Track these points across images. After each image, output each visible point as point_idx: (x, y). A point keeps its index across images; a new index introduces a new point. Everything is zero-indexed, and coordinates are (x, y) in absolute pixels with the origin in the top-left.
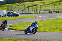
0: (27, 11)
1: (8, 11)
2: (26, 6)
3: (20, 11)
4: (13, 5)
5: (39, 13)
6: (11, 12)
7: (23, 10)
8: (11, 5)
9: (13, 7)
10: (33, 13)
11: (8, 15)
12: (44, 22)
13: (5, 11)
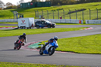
0: (67, 19)
1: (37, 19)
2: (67, 11)
3: (57, 20)
4: (45, 9)
5: (87, 23)
6: (42, 21)
7: (61, 18)
8: (42, 10)
9: (45, 12)
10: (78, 22)
11: (36, 26)
12: (96, 38)
13: (32, 18)
